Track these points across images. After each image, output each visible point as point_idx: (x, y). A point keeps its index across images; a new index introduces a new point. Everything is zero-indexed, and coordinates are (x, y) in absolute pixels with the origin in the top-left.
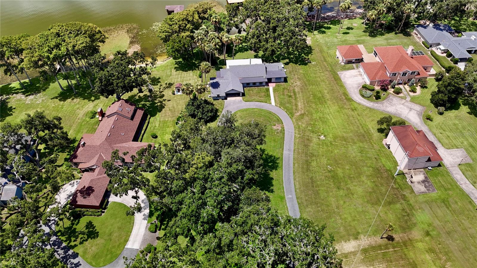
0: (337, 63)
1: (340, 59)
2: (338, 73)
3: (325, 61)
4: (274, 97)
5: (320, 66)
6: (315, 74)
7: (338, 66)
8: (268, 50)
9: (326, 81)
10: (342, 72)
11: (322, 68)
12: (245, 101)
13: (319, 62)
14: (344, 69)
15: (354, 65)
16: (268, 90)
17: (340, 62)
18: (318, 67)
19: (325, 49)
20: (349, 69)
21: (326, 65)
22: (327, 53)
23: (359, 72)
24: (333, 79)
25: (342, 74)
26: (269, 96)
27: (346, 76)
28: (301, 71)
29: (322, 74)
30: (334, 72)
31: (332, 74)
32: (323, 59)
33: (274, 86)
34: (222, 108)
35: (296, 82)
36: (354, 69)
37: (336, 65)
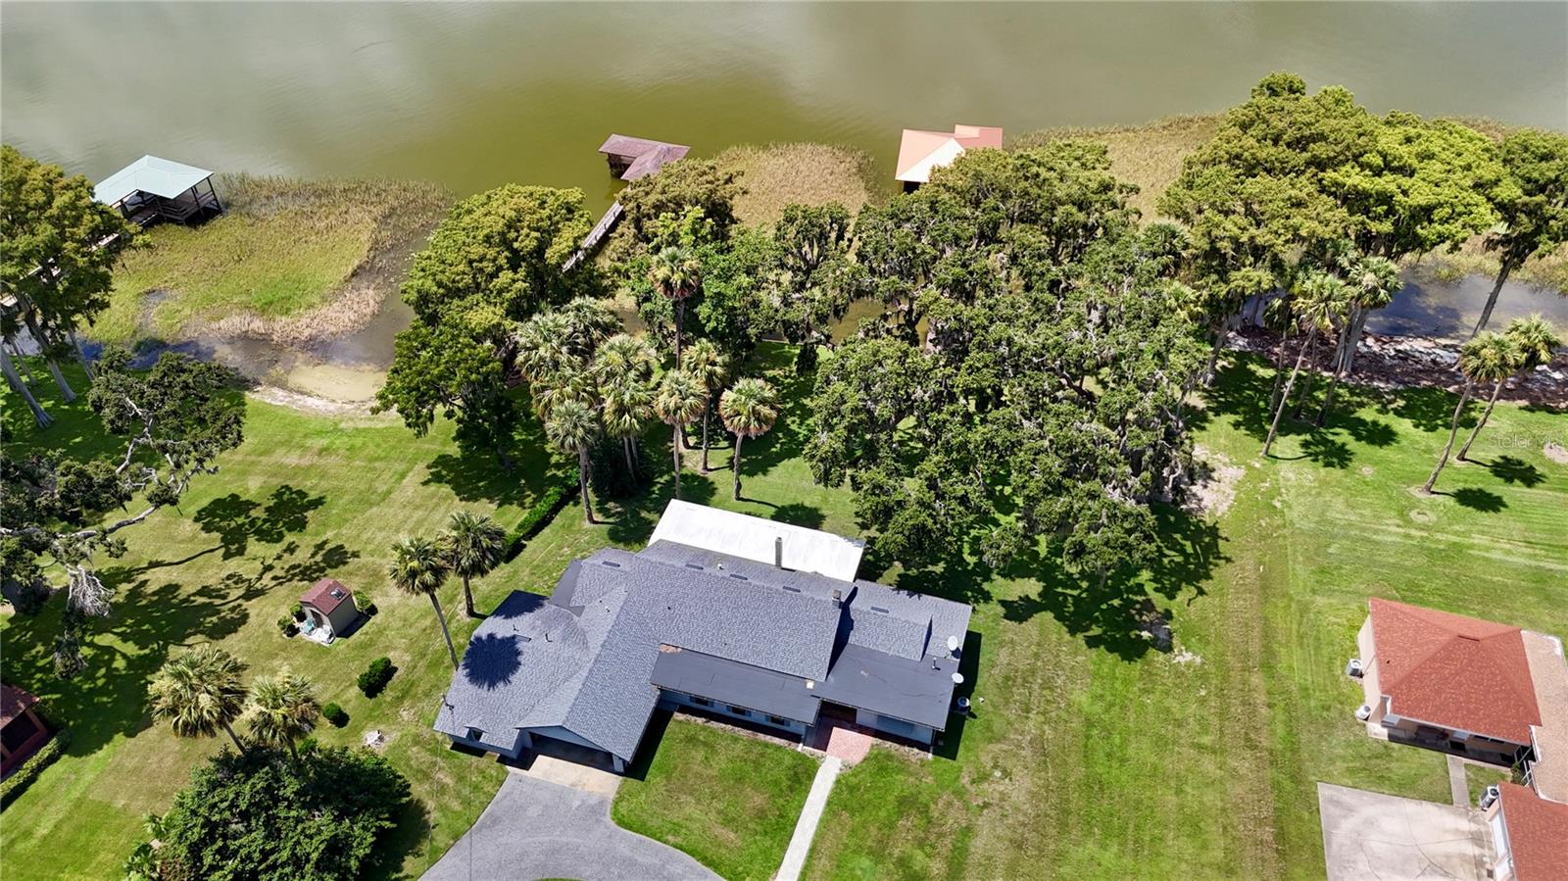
0: (1337, 710)
1: (1372, 690)
2: (1324, 791)
3: (1268, 666)
4: (813, 851)
5: (1220, 693)
6: (1161, 743)
7: (1339, 736)
8: (900, 518)
9: (1213, 830)
10: (1347, 796)
11: (1223, 714)
12: (621, 823)
13: (1221, 663)
14: (1372, 774)
15: (1458, 768)
16: (802, 777)
17: (1361, 712)
18: (1202, 701)
19: (1300, 574)
20: (1407, 788)
21: (1261, 698)
22: (1304, 609)
23: (1478, 839)
24: (1267, 833)
25: (1350, 810)
26: (782, 829)
27: (1376, 843)
28: (1081, 697)
29: (1209, 765)
30: (1297, 778)
31: (1276, 786)
32: (1255, 647)
33: (856, 758)
34: (460, 824)
35: (1006, 774)
36: (1446, 799)
37: (1330, 725)
